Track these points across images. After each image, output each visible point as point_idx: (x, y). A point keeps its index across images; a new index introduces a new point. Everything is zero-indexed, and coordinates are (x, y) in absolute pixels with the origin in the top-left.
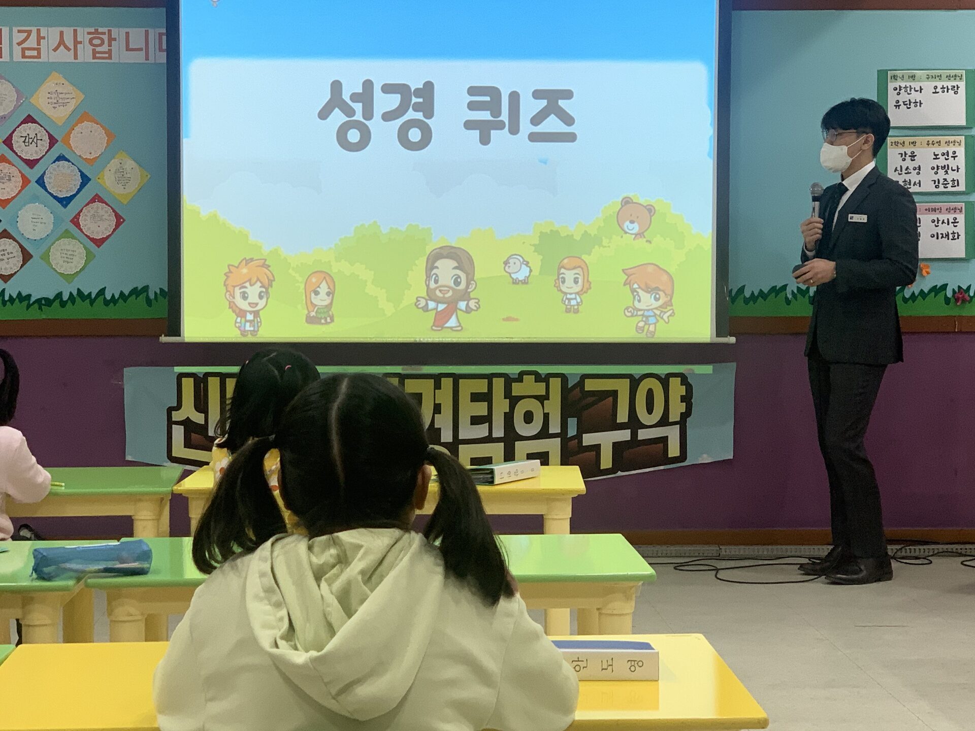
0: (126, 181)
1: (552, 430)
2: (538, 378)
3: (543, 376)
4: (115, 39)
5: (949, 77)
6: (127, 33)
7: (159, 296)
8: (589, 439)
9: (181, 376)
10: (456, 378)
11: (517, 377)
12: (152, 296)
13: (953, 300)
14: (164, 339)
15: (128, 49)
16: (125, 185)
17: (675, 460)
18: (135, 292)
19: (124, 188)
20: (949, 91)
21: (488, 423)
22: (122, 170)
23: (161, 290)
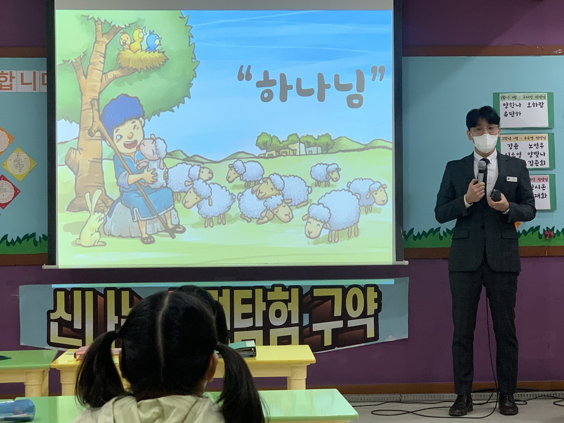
0: (21, 167)
1: (293, 322)
2: (284, 288)
3: (287, 288)
4: (14, 78)
5: (537, 97)
6: (22, 74)
7: (42, 240)
8: (317, 327)
9: (56, 290)
10: (232, 289)
11: (270, 288)
12: (38, 239)
13: (543, 236)
14: (45, 267)
15: (23, 83)
16: (21, 169)
17: (372, 339)
18: (27, 237)
19: (20, 171)
20: (538, 106)
21: (252, 318)
22: (18, 160)
23: (43, 235)
